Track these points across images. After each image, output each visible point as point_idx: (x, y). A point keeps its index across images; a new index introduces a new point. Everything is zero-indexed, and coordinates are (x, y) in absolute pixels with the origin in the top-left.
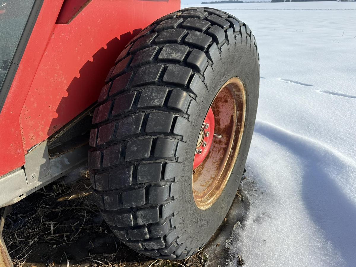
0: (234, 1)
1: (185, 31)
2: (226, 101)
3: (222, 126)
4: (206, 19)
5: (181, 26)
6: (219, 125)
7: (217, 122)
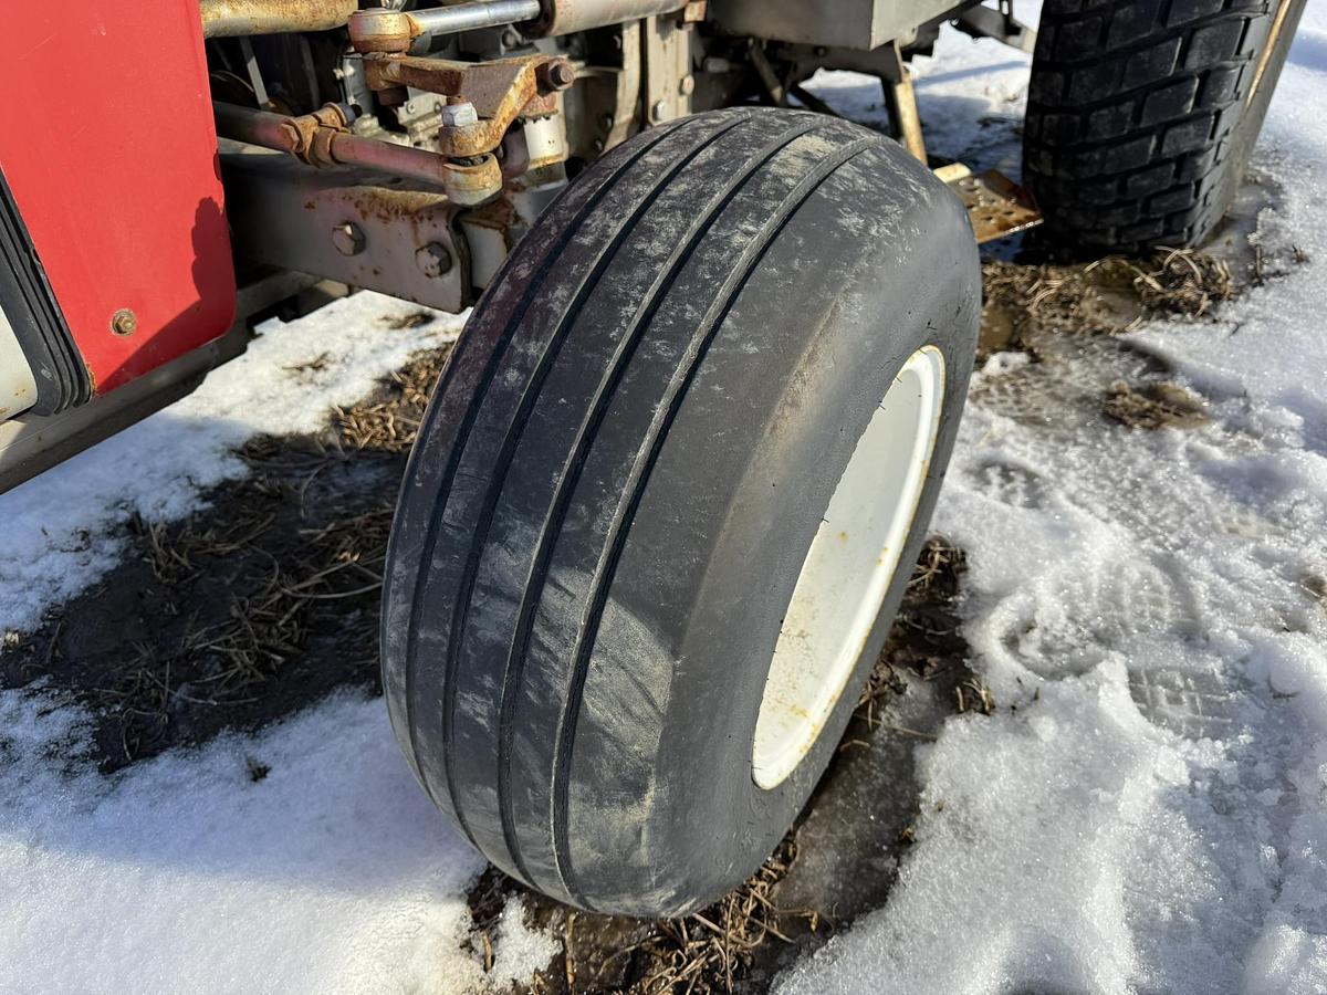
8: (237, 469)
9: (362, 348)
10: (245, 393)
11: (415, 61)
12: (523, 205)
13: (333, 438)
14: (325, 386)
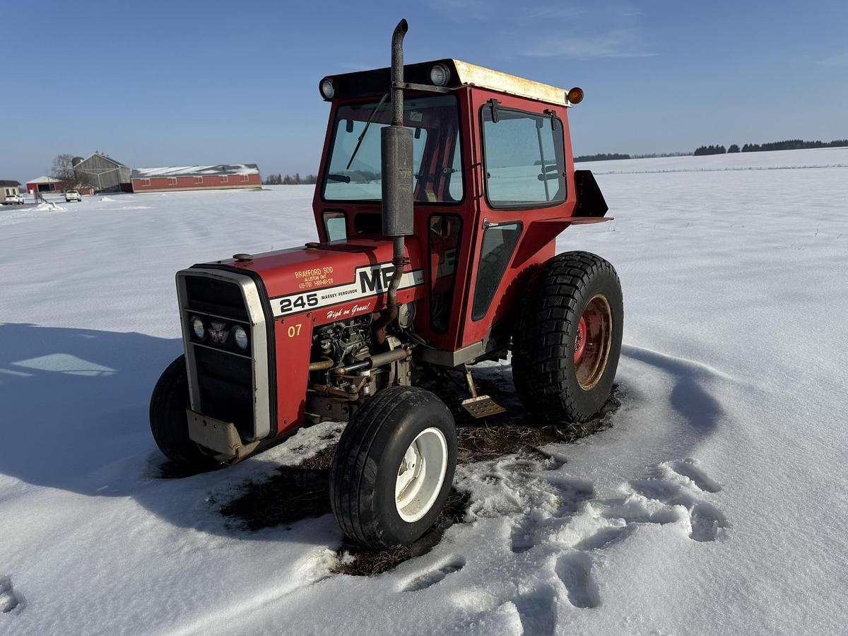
0: (609, 155)
1: (569, 269)
2: (595, 314)
3: (593, 335)
4: (579, 260)
5: (566, 266)
6: (590, 335)
7: (588, 333)
8: (279, 473)
9: (313, 444)
10: (279, 454)
11: (345, 376)
12: (362, 401)
13: (304, 467)
14: (302, 454)
